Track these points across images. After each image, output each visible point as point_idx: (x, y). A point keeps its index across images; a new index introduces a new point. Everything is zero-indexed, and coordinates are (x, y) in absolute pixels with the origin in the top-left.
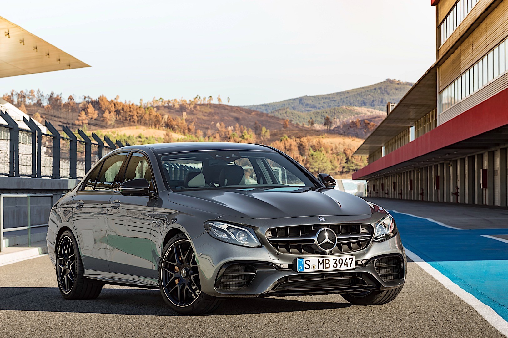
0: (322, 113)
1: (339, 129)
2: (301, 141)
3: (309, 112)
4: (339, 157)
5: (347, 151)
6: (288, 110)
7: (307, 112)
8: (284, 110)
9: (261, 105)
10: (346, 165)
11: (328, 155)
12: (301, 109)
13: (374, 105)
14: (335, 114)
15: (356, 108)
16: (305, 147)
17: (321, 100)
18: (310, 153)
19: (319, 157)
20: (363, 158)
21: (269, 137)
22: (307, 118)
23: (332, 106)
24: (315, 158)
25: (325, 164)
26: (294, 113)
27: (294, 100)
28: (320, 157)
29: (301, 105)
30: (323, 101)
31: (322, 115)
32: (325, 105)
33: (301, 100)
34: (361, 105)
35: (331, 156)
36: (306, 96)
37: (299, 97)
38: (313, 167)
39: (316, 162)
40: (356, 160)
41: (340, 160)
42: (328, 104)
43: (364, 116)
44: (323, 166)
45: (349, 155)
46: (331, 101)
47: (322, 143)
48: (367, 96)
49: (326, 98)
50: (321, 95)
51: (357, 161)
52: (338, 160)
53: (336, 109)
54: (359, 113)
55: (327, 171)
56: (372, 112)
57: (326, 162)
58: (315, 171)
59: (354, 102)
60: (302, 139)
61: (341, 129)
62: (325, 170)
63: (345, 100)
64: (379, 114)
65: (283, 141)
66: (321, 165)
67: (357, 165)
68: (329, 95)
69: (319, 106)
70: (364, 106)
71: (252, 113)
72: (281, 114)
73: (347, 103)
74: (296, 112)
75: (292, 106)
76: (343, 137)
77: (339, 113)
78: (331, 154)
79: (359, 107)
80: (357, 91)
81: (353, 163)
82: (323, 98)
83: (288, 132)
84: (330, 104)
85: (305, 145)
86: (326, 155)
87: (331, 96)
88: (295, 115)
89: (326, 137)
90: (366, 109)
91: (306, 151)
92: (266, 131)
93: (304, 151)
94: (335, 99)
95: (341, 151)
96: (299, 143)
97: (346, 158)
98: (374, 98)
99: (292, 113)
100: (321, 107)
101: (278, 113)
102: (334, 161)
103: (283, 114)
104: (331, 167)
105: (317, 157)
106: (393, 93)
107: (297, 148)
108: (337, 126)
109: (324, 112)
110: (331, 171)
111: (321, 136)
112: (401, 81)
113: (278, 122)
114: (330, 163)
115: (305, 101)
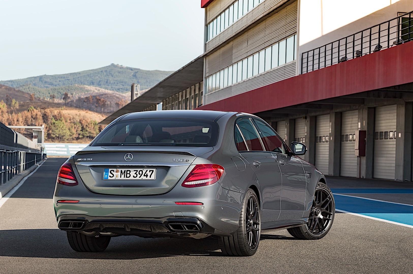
0: (58, 89)
1: (73, 103)
2: (45, 112)
3: (48, 88)
4: (76, 126)
5: (82, 121)
6: (31, 86)
7: (45, 88)
8: (27, 86)
9: (7, 81)
10: (81, 133)
11: (67, 123)
12: (41, 86)
13: (100, 85)
14: (69, 90)
15: (86, 86)
16: (48, 117)
17: (57, 79)
18: (52, 122)
19: (59, 125)
20: (95, 127)
21: (18, 108)
22: (46, 93)
23: (66, 84)
24: (56, 126)
25: (64, 131)
26: (36, 89)
27: (35, 78)
28: (61, 125)
29: (41, 83)
30: (59, 80)
31: (58, 91)
32: (61, 83)
33: (41, 78)
34: (90, 84)
35: (70, 125)
36: (45, 75)
37: (39, 76)
38: (55, 133)
39: (57, 129)
40: (89, 128)
41: (76, 128)
42: (63, 82)
43: (93, 93)
44: (62, 133)
45: (84, 125)
46: (65, 80)
47: (62, 114)
48: (95, 77)
49: (61, 78)
50: (57, 75)
51: (90, 130)
52: (75, 128)
53: (70, 87)
54: (88, 91)
55: (66, 137)
56: (99, 90)
57: (65, 129)
58: (56, 136)
59: (84, 82)
60: (46, 110)
61: (74, 103)
62: (64, 136)
63: (77, 80)
64: (105, 92)
65: (30, 111)
66: (61, 132)
67: (90, 133)
68: (64, 75)
69: (56, 83)
70: (92, 85)
71: (2, 87)
72: (24, 89)
73: (78, 82)
74: (37, 88)
75: (34, 82)
76: (78, 109)
77: (72, 90)
78: (70, 123)
79: (88, 85)
80: (87, 73)
81: (87, 131)
82: (59, 77)
83: (34, 104)
84: (64, 83)
85: (48, 115)
86: (65, 124)
87: (65, 76)
88: (36, 90)
89: (64, 109)
90: (94, 88)
91: (49, 120)
92: (16, 103)
93: (47, 120)
94: (69, 78)
95: (77, 121)
96: (43, 114)
97: (81, 127)
98: (100, 78)
99: (34, 89)
100: (57, 84)
101: (22, 88)
102: (71, 128)
103: (26, 89)
104: (69, 133)
105: (58, 125)
106: (116, 75)
107: (42, 117)
108: (70, 101)
109: (60, 89)
110: (69, 137)
111: (60, 108)
112: (123, 66)
113: (24, 95)
114: (69, 131)
115: (44, 79)
